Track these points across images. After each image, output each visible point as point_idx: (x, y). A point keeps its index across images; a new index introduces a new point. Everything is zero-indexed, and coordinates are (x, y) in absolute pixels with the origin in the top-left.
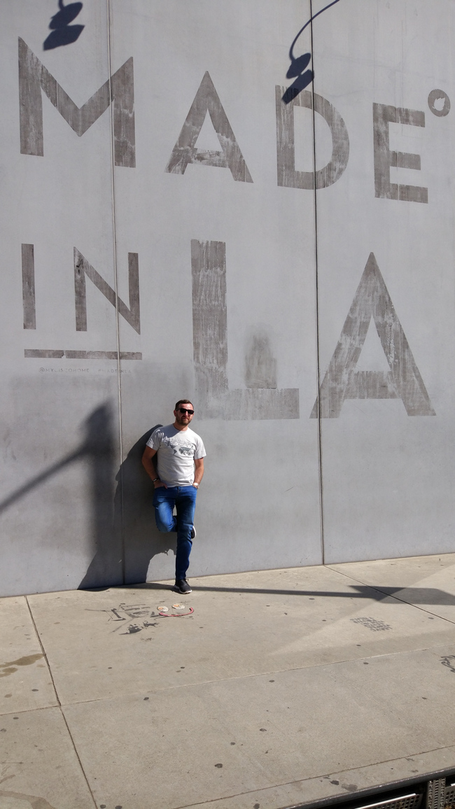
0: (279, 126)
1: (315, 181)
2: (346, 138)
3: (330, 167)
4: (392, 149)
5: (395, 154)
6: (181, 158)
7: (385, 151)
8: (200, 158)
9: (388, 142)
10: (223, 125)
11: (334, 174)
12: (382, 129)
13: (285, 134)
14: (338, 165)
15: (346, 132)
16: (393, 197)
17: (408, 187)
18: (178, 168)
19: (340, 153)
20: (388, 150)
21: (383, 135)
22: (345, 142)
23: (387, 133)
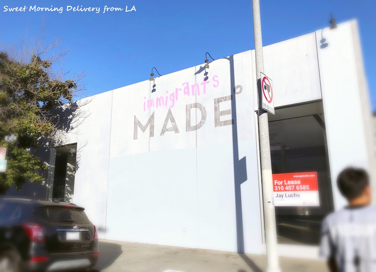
0: (187, 115)
1: (196, 128)
2: (206, 112)
3: (201, 122)
4: (220, 111)
5: (221, 112)
6: (163, 132)
7: (218, 112)
8: (167, 130)
9: (219, 108)
10: (173, 120)
11: (202, 124)
12: (217, 105)
13: (188, 117)
14: (203, 121)
15: (206, 110)
16: (221, 126)
17: (226, 121)
18: (163, 134)
19: (204, 117)
20: (219, 111)
21: (218, 107)
22: (205, 114)
23: (219, 106)
